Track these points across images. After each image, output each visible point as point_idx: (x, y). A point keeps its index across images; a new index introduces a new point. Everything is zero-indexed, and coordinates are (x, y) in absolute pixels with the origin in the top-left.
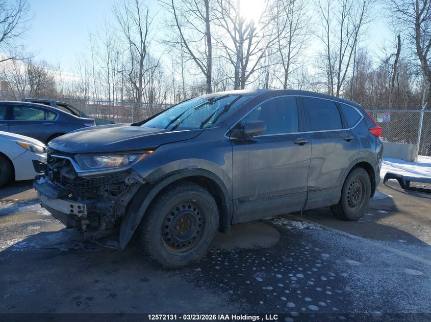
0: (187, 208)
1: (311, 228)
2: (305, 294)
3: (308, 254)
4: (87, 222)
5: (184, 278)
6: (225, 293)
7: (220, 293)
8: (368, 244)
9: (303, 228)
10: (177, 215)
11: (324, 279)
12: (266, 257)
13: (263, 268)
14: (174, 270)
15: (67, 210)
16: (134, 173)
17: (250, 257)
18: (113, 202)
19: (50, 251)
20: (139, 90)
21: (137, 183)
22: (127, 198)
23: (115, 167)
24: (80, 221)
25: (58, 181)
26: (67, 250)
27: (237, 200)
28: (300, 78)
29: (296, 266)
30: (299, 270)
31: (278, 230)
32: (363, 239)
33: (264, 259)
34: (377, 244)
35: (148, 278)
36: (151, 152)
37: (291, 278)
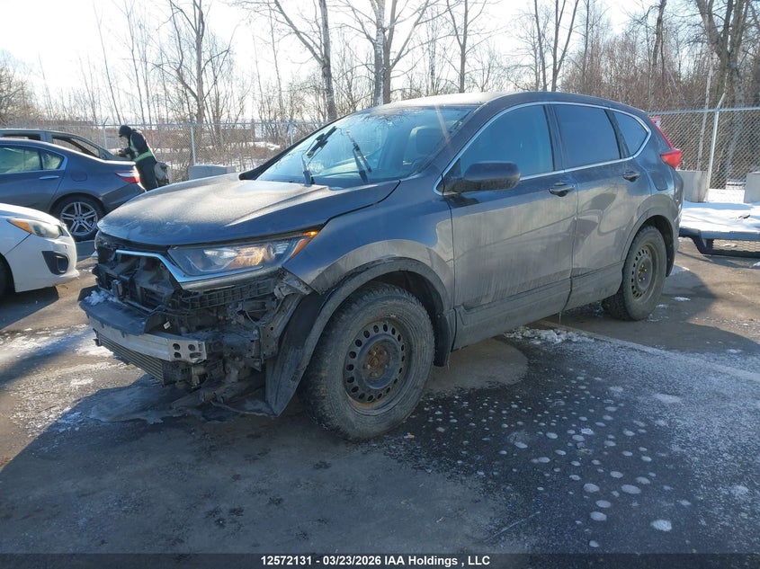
0: (381, 330)
1: (575, 340)
2: (608, 466)
3: (585, 390)
4: (201, 370)
5: (391, 456)
6: (472, 478)
7: (464, 478)
8: (681, 361)
9: (560, 341)
10: (366, 345)
11: (630, 433)
12: (516, 402)
13: (520, 423)
14: (367, 441)
15: (166, 353)
16: (287, 277)
17: (491, 404)
18: (256, 332)
19: (129, 425)
20: (200, 98)
21: (295, 293)
22: (279, 324)
23: (251, 267)
24: (190, 369)
25: (132, 299)
26: (161, 421)
27: (462, 307)
28: (486, 59)
29: (574, 413)
30: (580, 421)
31: (520, 349)
32: (668, 352)
33: (516, 406)
34: (696, 361)
35: (328, 461)
36: (313, 233)
37: (574, 437)
